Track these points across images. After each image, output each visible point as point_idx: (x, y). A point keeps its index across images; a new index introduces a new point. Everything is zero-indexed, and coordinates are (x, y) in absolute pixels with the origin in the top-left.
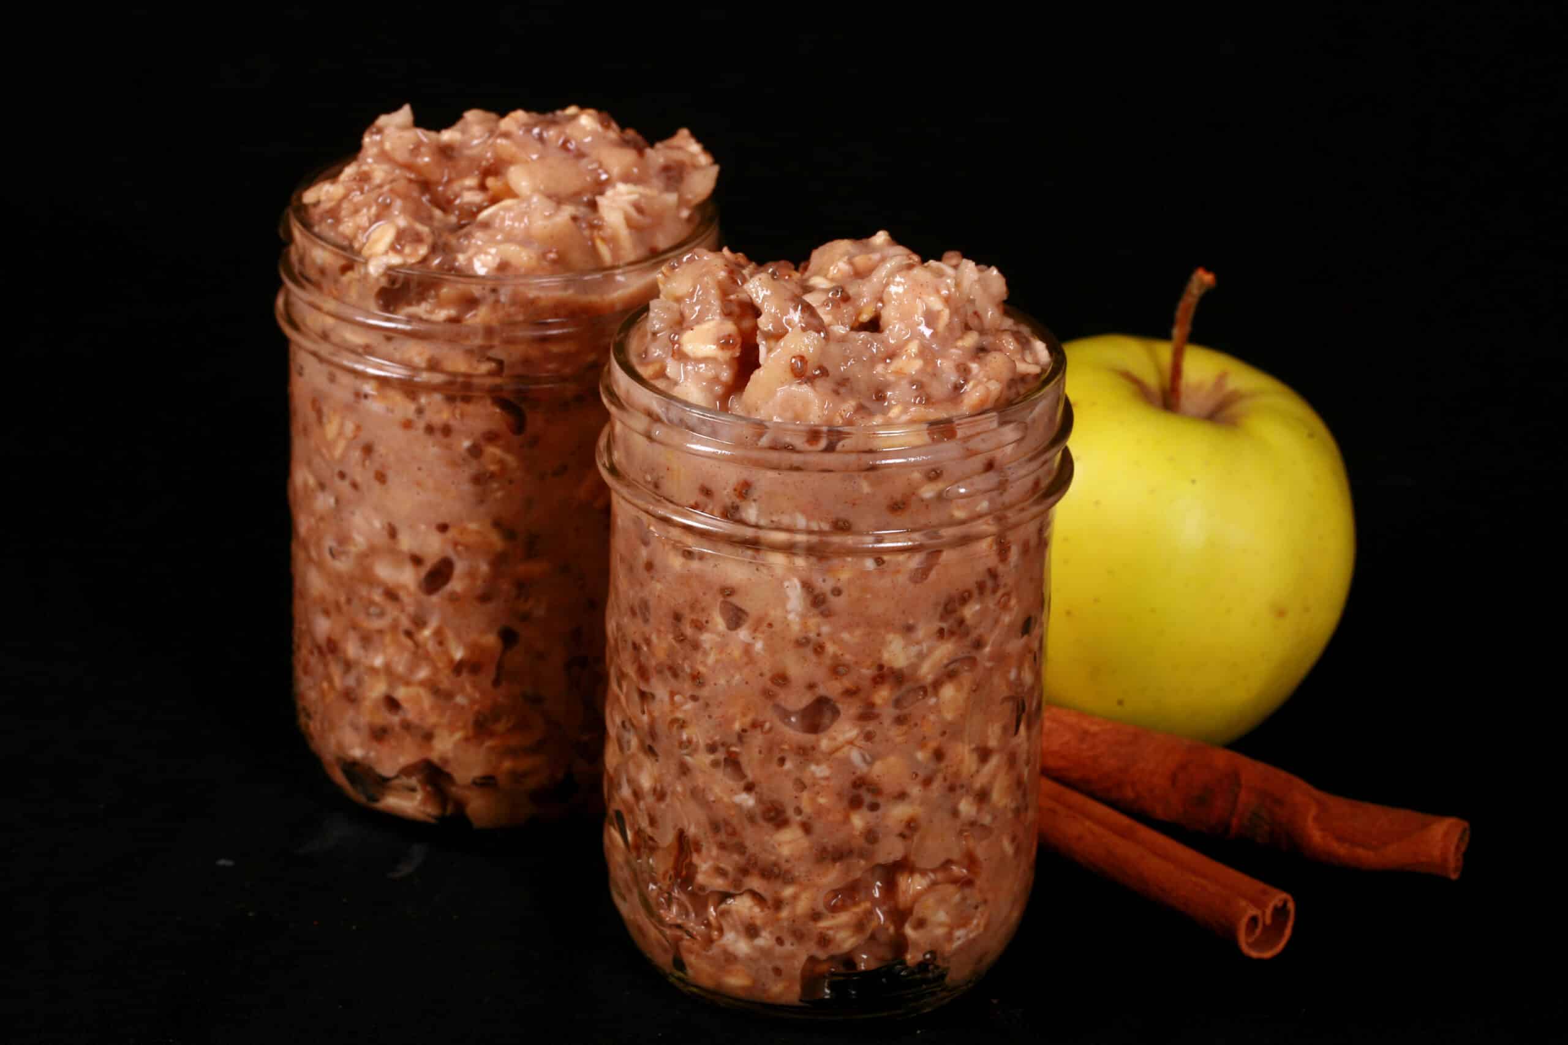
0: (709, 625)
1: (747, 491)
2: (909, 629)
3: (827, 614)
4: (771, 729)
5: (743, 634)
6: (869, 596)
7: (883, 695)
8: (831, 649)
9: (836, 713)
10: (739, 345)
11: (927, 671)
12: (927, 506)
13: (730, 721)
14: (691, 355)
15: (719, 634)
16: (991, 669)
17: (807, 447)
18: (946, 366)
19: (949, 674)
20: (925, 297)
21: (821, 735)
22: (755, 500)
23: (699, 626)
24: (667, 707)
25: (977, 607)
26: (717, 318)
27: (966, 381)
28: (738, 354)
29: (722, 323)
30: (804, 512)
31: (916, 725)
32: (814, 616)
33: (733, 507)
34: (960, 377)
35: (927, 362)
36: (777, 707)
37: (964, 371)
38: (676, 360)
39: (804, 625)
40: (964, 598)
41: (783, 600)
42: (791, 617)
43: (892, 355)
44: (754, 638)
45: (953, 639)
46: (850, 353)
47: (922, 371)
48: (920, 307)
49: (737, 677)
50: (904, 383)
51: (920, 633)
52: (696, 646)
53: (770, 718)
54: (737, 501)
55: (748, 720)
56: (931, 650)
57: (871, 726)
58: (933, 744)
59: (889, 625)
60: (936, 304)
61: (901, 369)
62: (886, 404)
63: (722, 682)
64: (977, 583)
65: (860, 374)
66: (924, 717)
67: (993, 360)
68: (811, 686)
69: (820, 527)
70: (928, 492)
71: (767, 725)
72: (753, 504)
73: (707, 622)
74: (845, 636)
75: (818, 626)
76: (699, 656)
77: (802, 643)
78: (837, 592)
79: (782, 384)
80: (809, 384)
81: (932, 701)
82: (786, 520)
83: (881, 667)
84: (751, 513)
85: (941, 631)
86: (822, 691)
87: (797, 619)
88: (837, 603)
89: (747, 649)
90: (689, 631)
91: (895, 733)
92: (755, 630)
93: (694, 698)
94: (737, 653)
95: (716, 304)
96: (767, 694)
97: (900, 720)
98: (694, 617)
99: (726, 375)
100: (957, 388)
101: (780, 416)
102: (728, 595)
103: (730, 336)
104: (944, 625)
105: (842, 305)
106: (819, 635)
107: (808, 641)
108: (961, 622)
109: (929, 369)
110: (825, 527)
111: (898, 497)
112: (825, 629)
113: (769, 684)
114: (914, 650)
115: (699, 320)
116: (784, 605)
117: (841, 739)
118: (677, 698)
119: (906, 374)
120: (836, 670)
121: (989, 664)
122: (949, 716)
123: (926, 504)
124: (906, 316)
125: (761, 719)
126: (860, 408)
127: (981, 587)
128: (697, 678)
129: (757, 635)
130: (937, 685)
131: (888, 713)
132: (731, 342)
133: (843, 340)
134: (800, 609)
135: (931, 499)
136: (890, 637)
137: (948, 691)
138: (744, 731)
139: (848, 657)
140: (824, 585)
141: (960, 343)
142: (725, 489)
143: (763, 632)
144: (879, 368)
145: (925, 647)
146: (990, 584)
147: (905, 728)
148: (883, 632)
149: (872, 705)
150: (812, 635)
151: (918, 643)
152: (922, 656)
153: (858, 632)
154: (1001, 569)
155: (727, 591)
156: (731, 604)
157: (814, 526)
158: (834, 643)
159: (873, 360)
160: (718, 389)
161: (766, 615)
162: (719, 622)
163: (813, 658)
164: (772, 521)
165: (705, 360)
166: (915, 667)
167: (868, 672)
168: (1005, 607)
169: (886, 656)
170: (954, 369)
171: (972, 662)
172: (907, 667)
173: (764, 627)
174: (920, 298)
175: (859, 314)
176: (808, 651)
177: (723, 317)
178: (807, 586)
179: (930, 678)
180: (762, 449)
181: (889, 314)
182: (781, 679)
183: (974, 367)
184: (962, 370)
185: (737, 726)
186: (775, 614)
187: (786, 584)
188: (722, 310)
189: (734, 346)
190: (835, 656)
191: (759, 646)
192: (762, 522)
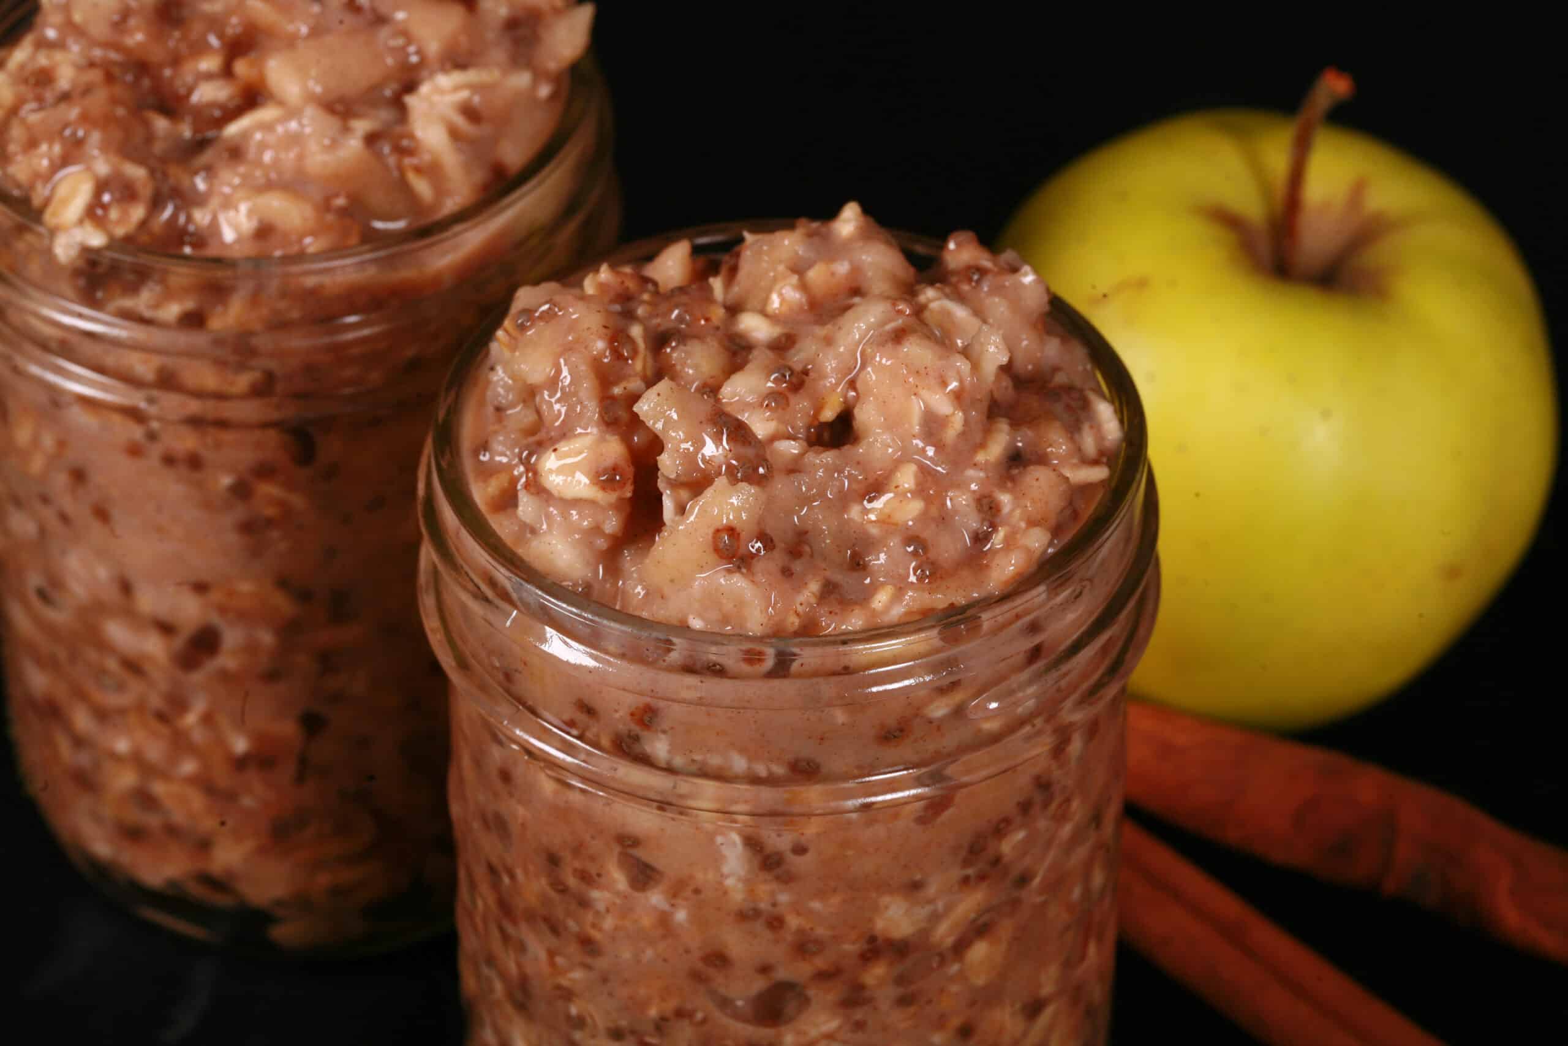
0: (603, 880)
1: (651, 718)
2: (915, 886)
3: (787, 879)
4: (704, 1021)
5: (656, 898)
6: (850, 853)
7: (876, 974)
8: (793, 922)
9: (805, 1001)
10: (630, 482)
11: (944, 933)
12: (939, 728)
13: (644, 1005)
14: (555, 493)
15: (618, 893)
16: (1044, 904)
17: (746, 668)
18: (960, 501)
19: (980, 929)
20: (924, 393)
21: (783, 1029)
22: (664, 732)
23: (586, 878)
24: (545, 968)
25: (1020, 835)
26: (593, 430)
27: (994, 526)
28: (629, 495)
29: (602, 440)
30: (743, 751)
31: (930, 1002)
32: (765, 881)
33: (629, 736)
34: (983, 520)
35: (928, 500)
36: (713, 994)
37: (988, 508)
38: (532, 494)
39: (751, 892)
40: (1000, 828)
41: (716, 859)
42: (730, 882)
43: (875, 488)
44: (673, 905)
45: (984, 885)
46: (809, 489)
47: (923, 517)
48: (916, 408)
49: (649, 953)
50: (894, 542)
51: (932, 890)
52: (584, 903)
53: (702, 1005)
54: (636, 729)
55: (671, 1005)
56: (949, 908)
57: (859, 1014)
58: (956, 1022)
59: (884, 887)
60: (942, 405)
61: (889, 516)
62: (868, 581)
63: (626, 955)
64: (1019, 804)
65: (825, 524)
66: (942, 991)
67: (1035, 483)
68: (765, 969)
69: (769, 770)
70: (939, 709)
71: (699, 1016)
72: (663, 736)
73: (599, 875)
74: (816, 905)
75: (773, 894)
76: (590, 917)
77: (745, 916)
78: (800, 850)
79: (702, 569)
80: (744, 570)
81: (955, 968)
82: (715, 761)
83: (872, 939)
84: (659, 747)
85: (965, 881)
86: (782, 974)
87: (740, 886)
88: (799, 863)
89: (664, 920)
90: (572, 882)
91: (899, 1019)
92: (675, 896)
93: (588, 967)
94: (647, 921)
95: (592, 409)
96: (697, 977)
97: (904, 1001)
98: (577, 864)
99: (612, 524)
100: (980, 539)
101: (700, 616)
102: (629, 846)
103: (615, 469)
104: (970, 871)
105: (793, 399)
106: (774, 905)
107: (757, 913)
108: (997, 861)
109: (934, 511)
110: (779, 770)
111: (892, 722)
112: (784, 898)
113: (700, 966)
114: (923, 912)
115: (565, 433)
116: (718, 869)
117: (814, 1033)
118: (559, 960)
119: (896, 524)
120: (803, 947)
121: (1039, 899)
122: (980, 981)
123: (937, 726)
124: (893, 424)
125: (689, 1006)
126: (829, 590)
127: (1025, 807)
128: (587, 944)
129: (679, 901)
130: (961, 947)
131: (886, 996)
132: (618, 478)
133: (794, 468)
134: (742, 873)
135: (942, 720)
136: (886, 899)
137: (979, 951)
138: (664, 1019)
139: (821, 931)
140: (779, 840)
141: (981, 457)
142: (616, 711)
143: (686, 899)
144: (854, 512)
145: (940, 905)
146: (1038, 798)
147: (912, 1009)
148: (874, 895)
149: (861, 987)
150: (763, 906)
151: (931, 901)
152: (935, 918)
153: (835, 900)
154: (1057, 774)
155: (627, 842)
156: (632, 856)
157: (761, 770)
158: (798, 914)
159: (844, 500)
160: (602, 543)
161: (691, 877)
162: (619, 879)
163: (768, 934)
164: (693, 761)
165: (576, 502)
166: (924, 933)
167: (851, 948)
168: (1061, 818)
169: (880, 925)
170: (973, 505)
171: (1015, 904)
172: (913, 935)
173: (688, 893)
174: (915, 394)
175: (818, 409)
176: (759, 926)
177: (604, 428)
178: (752, 843)
179: (950, 941)
180: (671, 669)
181: (866, 415)
182: (719, 959)
183: (1005, 499)
184: (986, 508)
185: (653, 1012)
186: (703, 877)
187: (719, 839)
188: (601, 416)
189: (622, 484)
190: (801, 931)
191: (681, 916)
192: (678, 761)
